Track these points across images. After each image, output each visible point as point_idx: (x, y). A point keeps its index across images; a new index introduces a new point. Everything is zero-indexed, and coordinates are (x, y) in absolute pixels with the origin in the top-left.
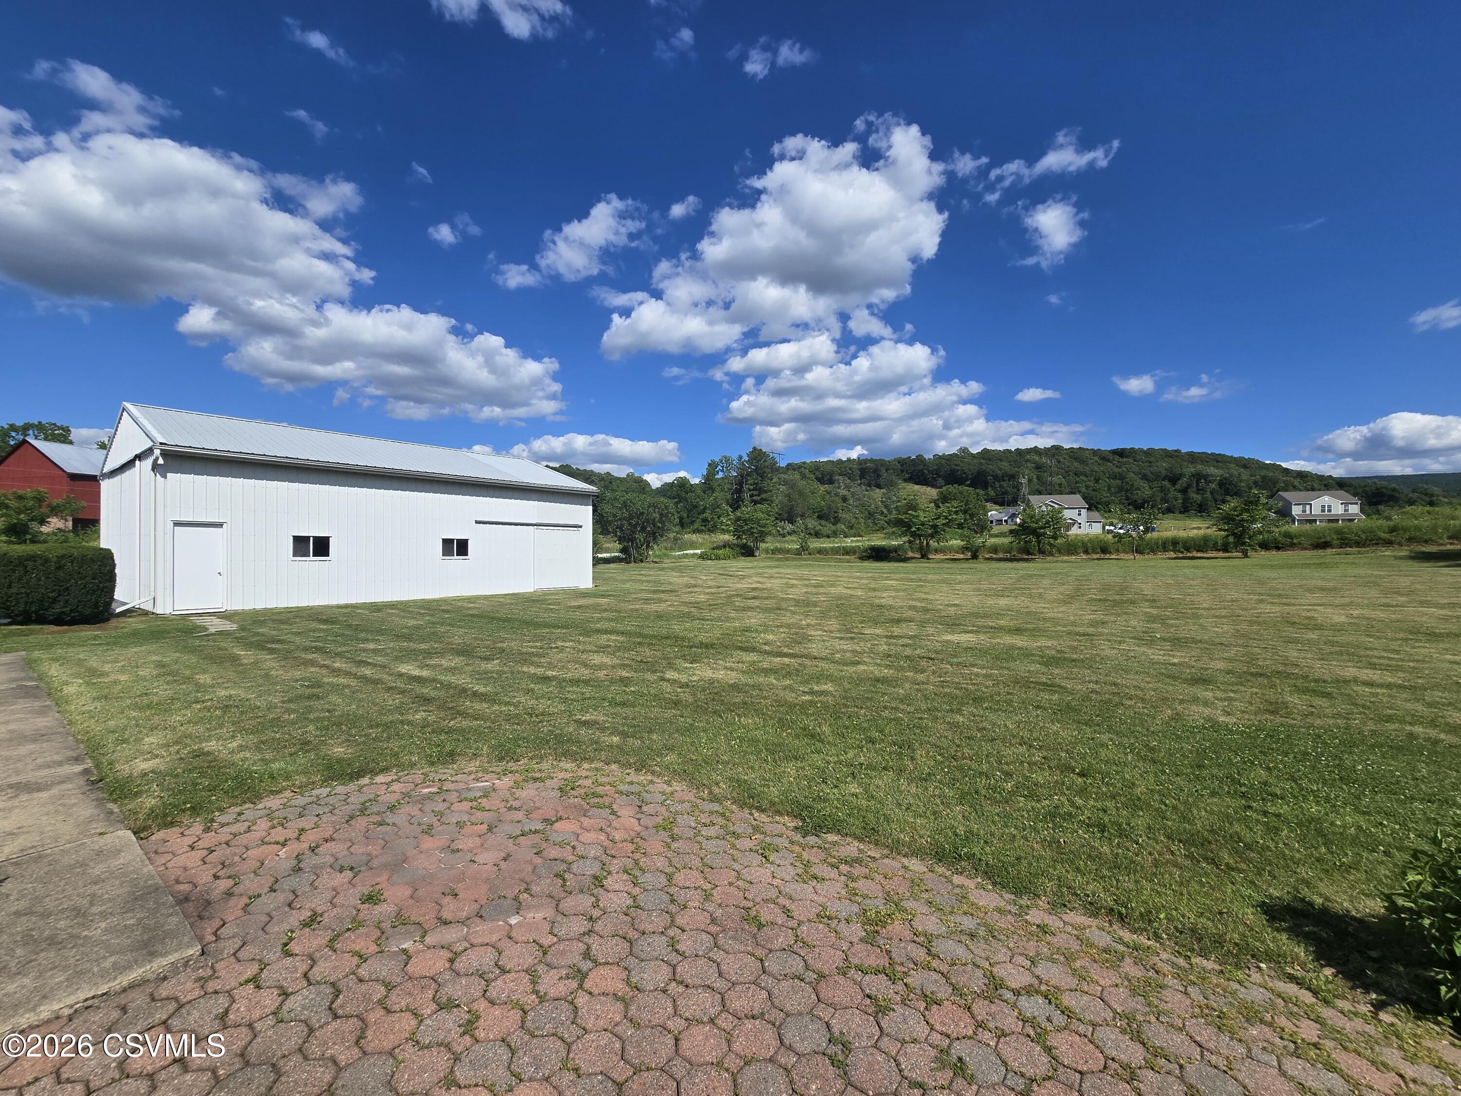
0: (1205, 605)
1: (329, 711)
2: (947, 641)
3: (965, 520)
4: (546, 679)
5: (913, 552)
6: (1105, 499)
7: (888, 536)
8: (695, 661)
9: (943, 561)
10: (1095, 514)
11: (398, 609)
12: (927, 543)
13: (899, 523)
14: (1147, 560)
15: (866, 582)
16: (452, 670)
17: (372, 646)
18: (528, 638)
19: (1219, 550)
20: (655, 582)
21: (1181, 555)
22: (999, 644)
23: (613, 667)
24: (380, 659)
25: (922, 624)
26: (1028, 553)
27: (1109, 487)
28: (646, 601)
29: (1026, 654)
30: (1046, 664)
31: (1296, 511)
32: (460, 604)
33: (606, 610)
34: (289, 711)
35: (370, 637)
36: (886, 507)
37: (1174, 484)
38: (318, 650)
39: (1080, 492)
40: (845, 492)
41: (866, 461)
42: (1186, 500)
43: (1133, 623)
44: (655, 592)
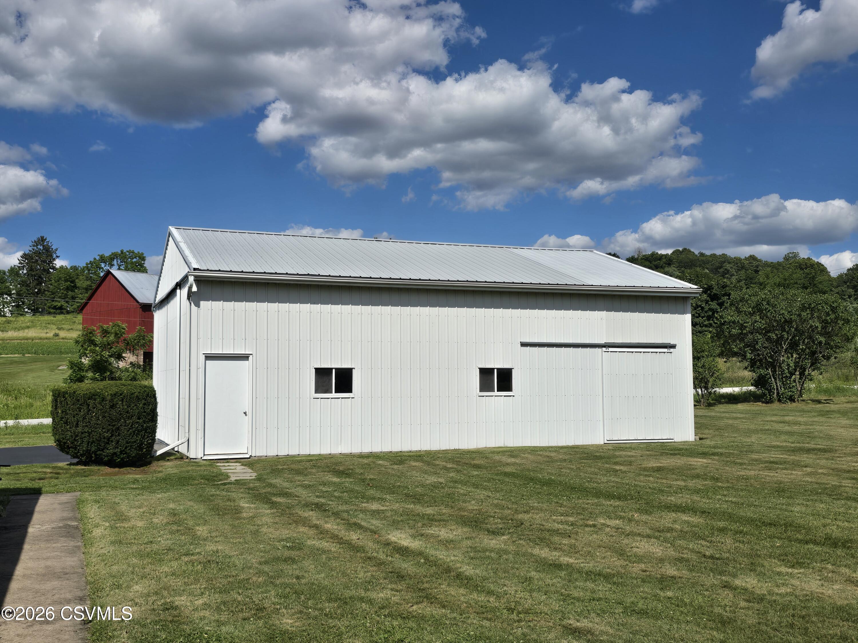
1: (298, 578)
4: (558, 566)
8: (800, 565)
11: (422, 461)
16: (447, 544)
17: (375, 506)
18: (561, 510)
20: (801, 434)
23: (661, 560)
24: (376, 523)
28: (771, 465)
32: (497, 457)
33: (698, 476)
34: (260, 573)
35: (378, 495)
38: (318, 507)
44: (795, 451)
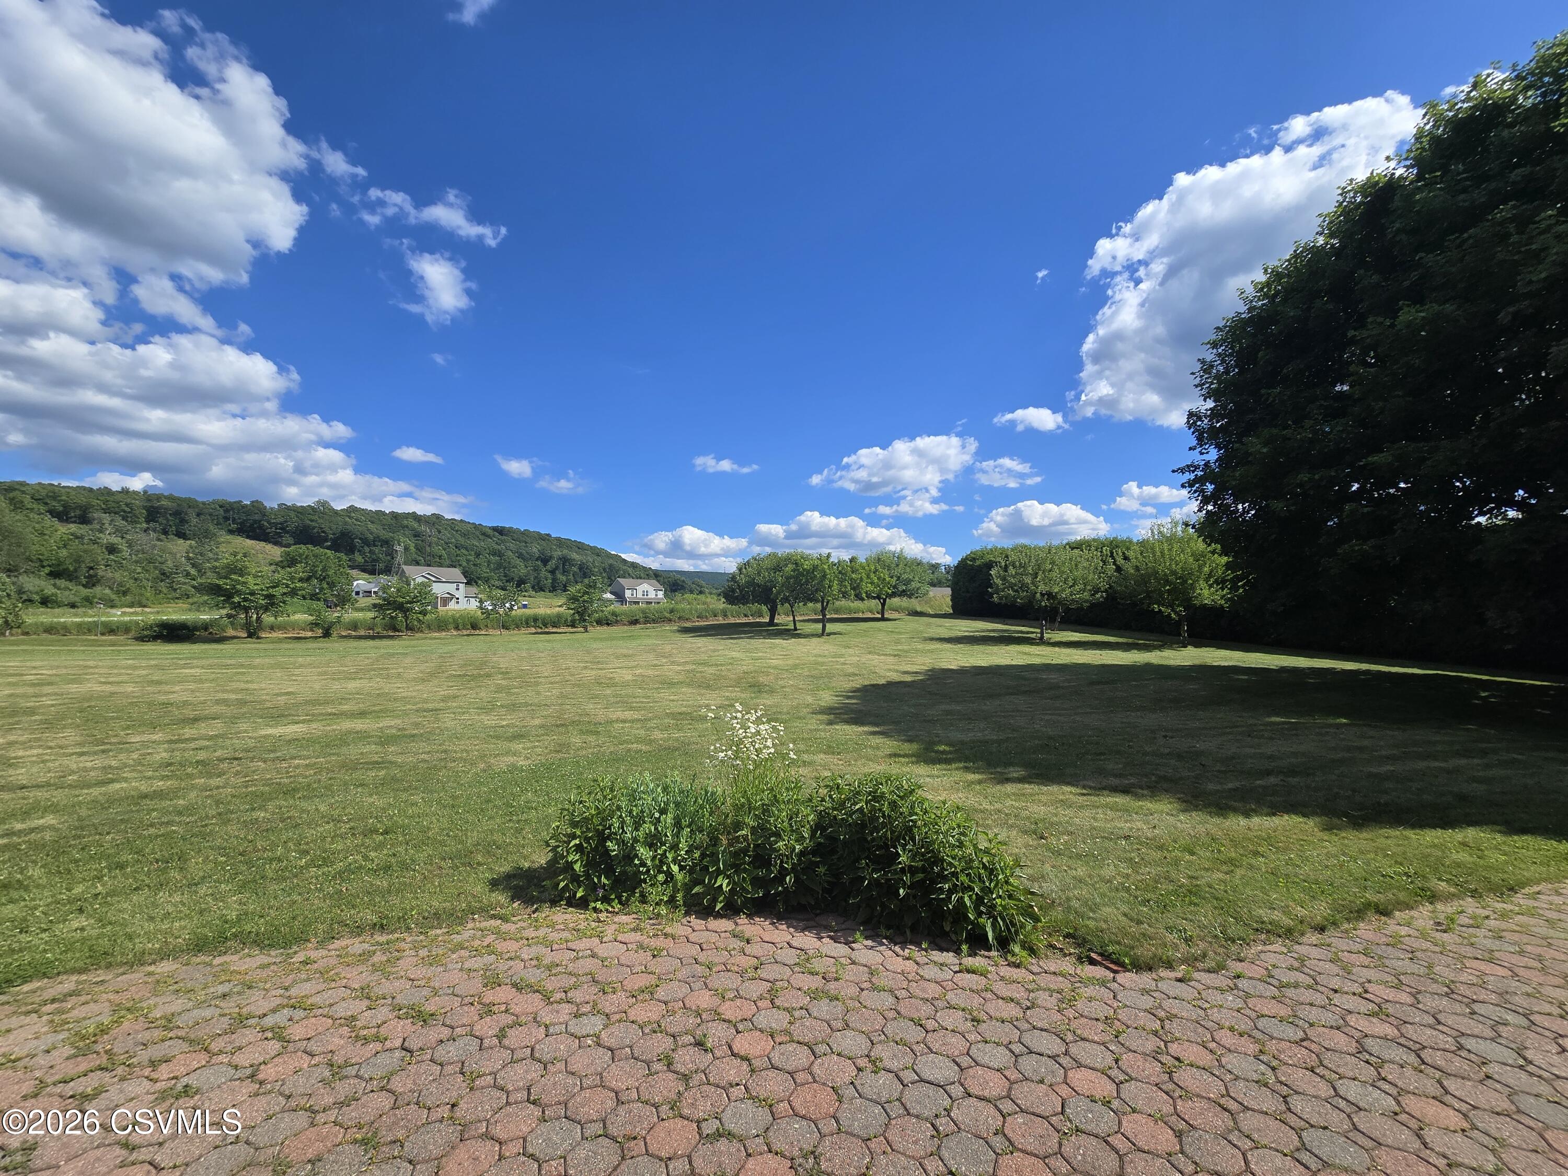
0: (546, 674)
2: (265, 737)
3: (321, 589)
5: (235, 629)
6: (485, 575)
7: (198, 607)
9: (280, 640)
10: (473, 590)
12: (258, 618)
13: (215, 590)
14: (512, 635)
15: (144, 672)
19: (568, 626)
21: (540, 630)
22: (334, 730)
25: (234, 719)
26: (395, 629)
27: (489, 562)
29: (363, 737)
30: (382, 744)
31: (628, 594)
36: (194, 566)
37: (545, 565)
39: (460, 565)
40: (115, 540)
41: (159, 497)
42: (554, 580)
43: (483, 694)
